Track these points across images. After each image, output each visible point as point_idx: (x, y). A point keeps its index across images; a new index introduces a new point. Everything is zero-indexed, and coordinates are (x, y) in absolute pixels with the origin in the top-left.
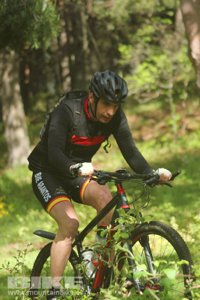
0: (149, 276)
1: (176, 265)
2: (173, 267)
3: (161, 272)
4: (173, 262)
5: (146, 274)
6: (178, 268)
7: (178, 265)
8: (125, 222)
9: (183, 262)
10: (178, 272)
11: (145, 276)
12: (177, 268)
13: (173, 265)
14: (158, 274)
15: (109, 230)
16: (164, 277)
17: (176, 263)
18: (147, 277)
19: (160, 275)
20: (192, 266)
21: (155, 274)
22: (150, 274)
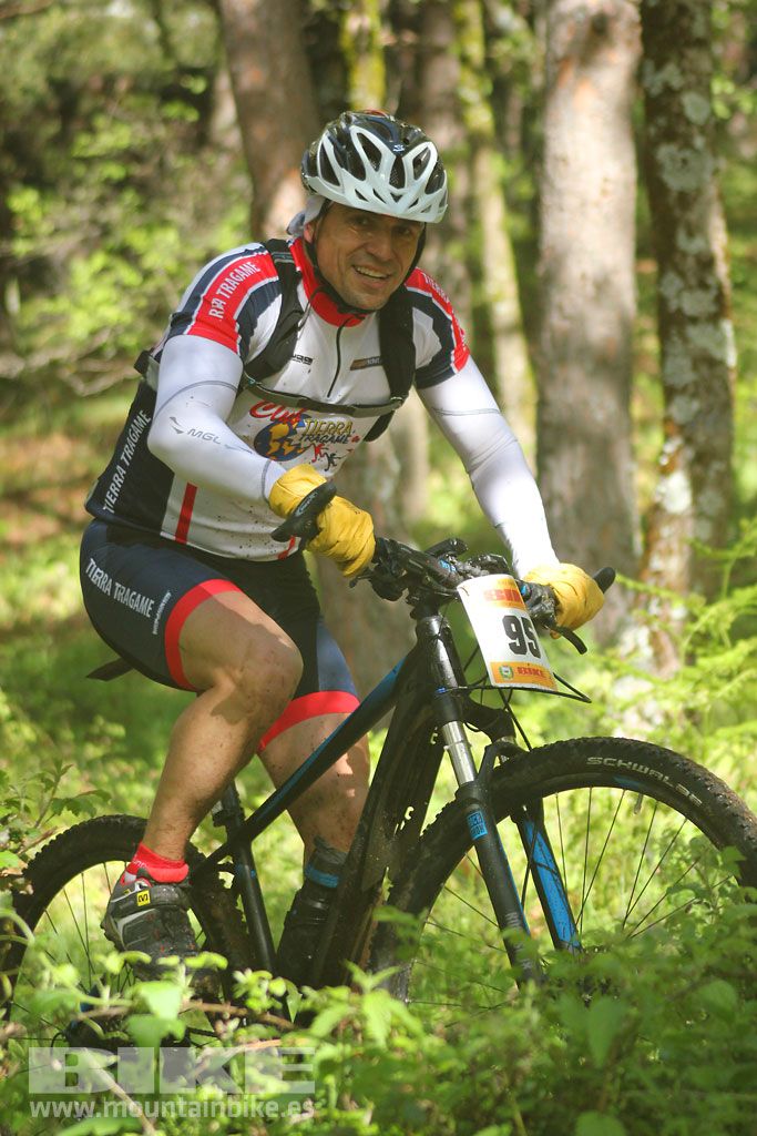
0: (87, 1008)
1: (182, 970)
2: (172, 975)
3: (129, 992)
5: (75, 998)
6: (190, 980)
7: (188, 971)
8: (9, 815)
9: (207, 962)
10: (190, 994)
11: (71, 1005)
12: (184, 980)
13: (172, 969)
14: (115, 1001)
16: (141, 1009)
18: (79, 1008)
19: (126, 1003)
20: (239, 975)
21: (107, 1001)
22: (92, 1000)
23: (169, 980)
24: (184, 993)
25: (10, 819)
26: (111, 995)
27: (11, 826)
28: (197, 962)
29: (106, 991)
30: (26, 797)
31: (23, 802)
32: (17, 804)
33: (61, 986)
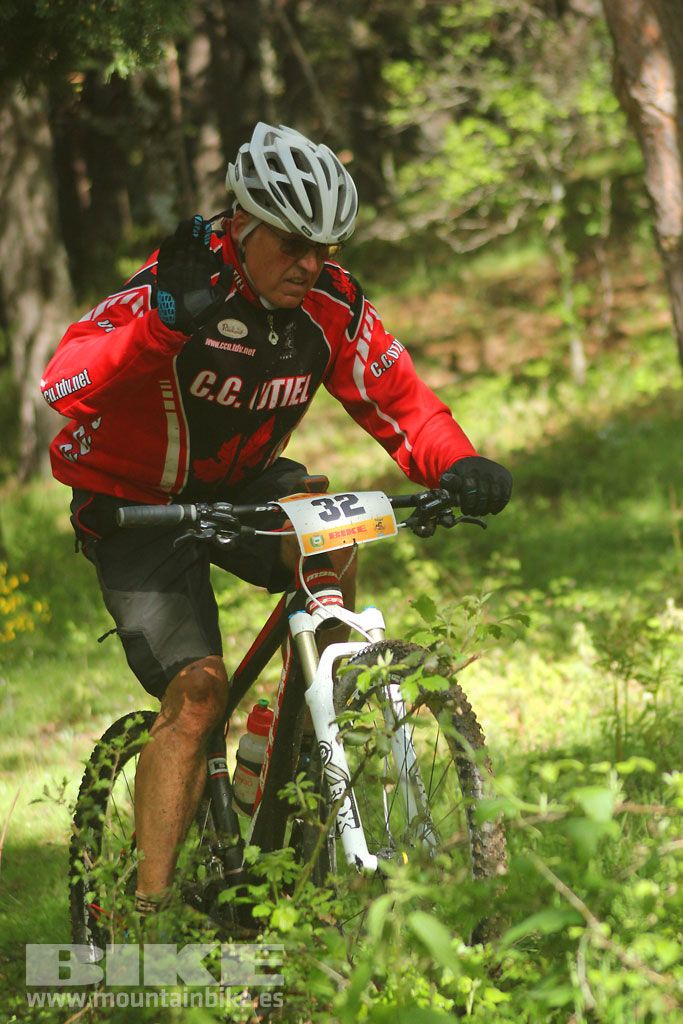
0: (525, 814)
1: (613, 776)
2: (604, 779)
3: (566, 798)
4: (604, 767)
5: (514, 807)
6: (621, 785)
7: (620, 776)
8: (437, 642)
9: (637, 767)
10: (621, 797)
11: (511, 813)
12: (615, 785)
13: (603, 775)
14: (554, 806)
15: (385, 668)
16: (577, 813)
17: (613, 766)
18: (519, 815)
19: (562, 809)
20: (667, 778)
21: (544, 807)
22: (530, 808)
23: (601, 784)
24: (616, 795)
25: (438, 646)
26: (549, 802)
27: (439, 652)
28: (627, 767)
29: (543, 799)
30: (452, 624)
31: (450, 629)
32: (444, 632)
33: (500, 796)
